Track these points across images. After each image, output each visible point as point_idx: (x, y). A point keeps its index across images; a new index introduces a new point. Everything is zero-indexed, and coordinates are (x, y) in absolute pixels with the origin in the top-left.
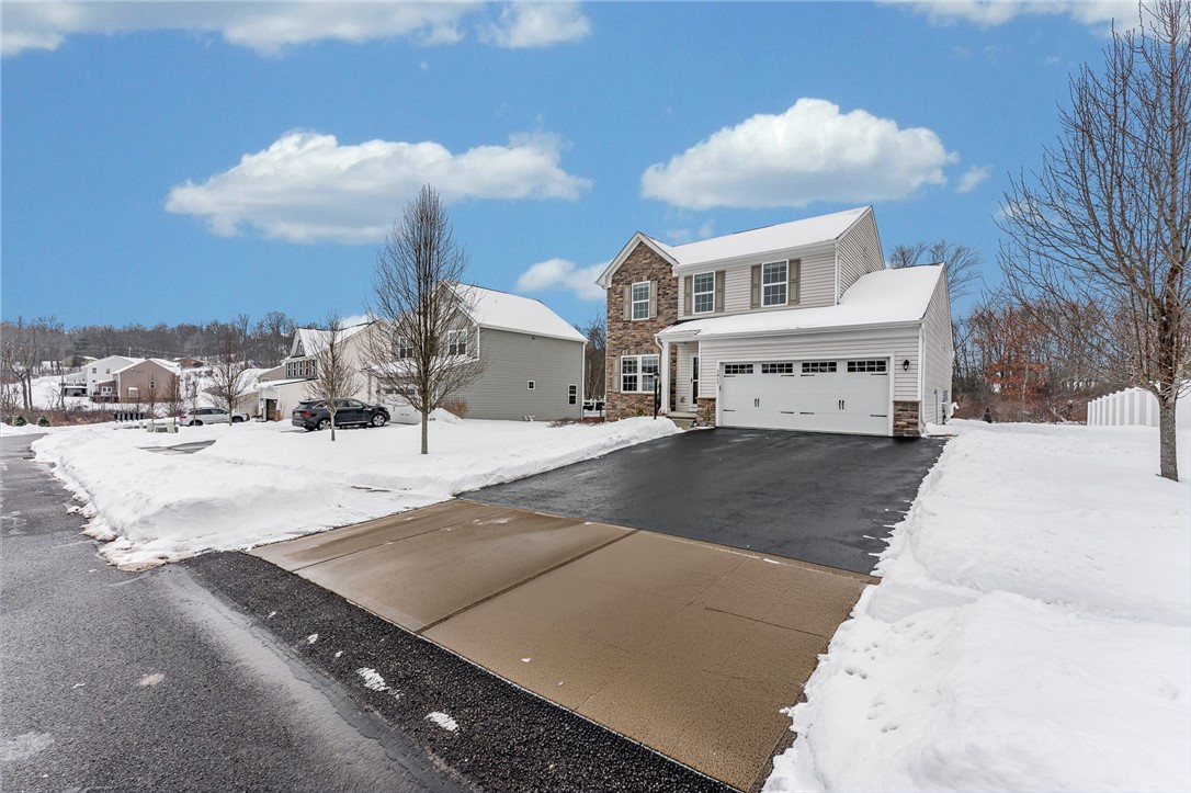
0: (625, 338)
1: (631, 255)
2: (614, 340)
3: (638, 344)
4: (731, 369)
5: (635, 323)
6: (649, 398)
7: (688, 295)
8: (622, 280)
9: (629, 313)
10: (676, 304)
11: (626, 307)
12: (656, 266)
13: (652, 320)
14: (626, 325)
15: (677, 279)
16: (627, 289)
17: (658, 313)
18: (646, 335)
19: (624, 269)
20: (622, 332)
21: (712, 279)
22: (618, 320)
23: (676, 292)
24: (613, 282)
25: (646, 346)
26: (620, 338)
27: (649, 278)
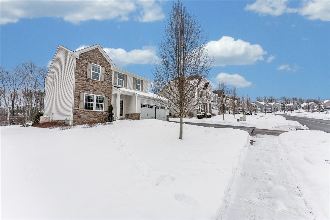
0: (87, 85)
1: (92, 50)
2: (80, 84)
3: (94, 90)
4: (143, 106)
5: (93, 80)
6: (99, 113)
7: (116, 78)
8: (86, 59)
9: (90, 75)
10: (111, 80)
11: (89, 72)
12: (104, 62)
13: (101, 82)
14: (88, 79)
15: (112, 71)
16: (89, 64)
17: (105, 80)
18: (98, 87)
19: (87, 54)
20: (85, 82)
21: (123, 76)
22: (82, 76)
23: (112, 75)
24: (80, 57)
25: (98, 91)
26: (84, 85)
27: (100, 65)
